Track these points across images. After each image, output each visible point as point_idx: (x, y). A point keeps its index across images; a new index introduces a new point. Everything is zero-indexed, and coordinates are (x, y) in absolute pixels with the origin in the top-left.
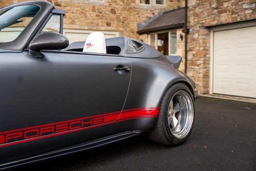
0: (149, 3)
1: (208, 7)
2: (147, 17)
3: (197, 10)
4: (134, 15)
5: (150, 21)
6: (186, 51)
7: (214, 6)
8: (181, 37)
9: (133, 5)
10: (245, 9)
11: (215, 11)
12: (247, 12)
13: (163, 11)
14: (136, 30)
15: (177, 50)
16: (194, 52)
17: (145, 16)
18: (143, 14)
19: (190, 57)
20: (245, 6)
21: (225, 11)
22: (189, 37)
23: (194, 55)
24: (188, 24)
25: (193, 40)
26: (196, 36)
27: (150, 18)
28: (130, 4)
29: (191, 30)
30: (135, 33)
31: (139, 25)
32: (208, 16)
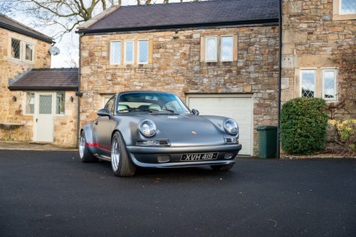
0: (19, 58)
1: (104, 78)
2: (17, 72)
3: (92, 79)
4: (6, 69)
5: (21, 77)
6: (79, 113)
7: (109, 78)
8: (72, 99)
9: (5, 58)
10: (136, 86)
11: (110, 82)
12: (137, 88)
13: (32, 68)
14: (7, 85)
15: (66, 110)
16: (88, 114)
17: (15, 70)
18: (14, 69)
19: (83, 117)
20: (135, 83)
21: (119, 84)
22: (82, 100)
23: (87, 117)
24: (81, 89)
25: (87, 103)
26: (90, 100)
27: (20, 74)
28: (3, 57)
29: (84, 95)
30: (7, 88)
31: (10, 80)
32: (103, 85)
